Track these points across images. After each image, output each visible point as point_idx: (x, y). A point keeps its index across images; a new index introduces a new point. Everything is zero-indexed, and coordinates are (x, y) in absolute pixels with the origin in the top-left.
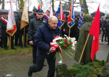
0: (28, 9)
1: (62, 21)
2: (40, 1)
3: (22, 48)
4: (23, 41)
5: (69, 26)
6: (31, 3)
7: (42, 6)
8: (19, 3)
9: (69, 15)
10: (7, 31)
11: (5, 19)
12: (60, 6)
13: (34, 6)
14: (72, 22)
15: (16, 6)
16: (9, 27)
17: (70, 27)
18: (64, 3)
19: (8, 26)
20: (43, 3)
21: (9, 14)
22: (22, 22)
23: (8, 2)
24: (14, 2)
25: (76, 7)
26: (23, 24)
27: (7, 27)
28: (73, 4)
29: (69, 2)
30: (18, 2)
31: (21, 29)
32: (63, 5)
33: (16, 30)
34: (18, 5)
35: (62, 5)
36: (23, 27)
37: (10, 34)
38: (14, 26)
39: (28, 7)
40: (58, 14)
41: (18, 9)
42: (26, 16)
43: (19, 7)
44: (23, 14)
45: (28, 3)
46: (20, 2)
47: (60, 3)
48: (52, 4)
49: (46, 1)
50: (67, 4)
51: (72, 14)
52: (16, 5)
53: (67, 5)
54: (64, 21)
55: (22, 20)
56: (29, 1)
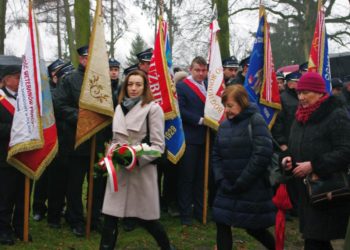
0: (112, 51)
1: (269, 108)
2: (165, 16)
3: (82, 235)
4: (84, 202)
6: (125, 22)
7: (175, 36)
8: (68, 23)
10: (10, 153)
12: (260, 34)
13: (138, 39)
15: (56, 38)
16: (18, 135)
18: (275, 22)
19: (17, 130)
20: (176, 25)
21: (23, 75)
22: (81, 113)
23: (19, 22)
24: (46, 21)
25: (332, 37)
26: (86, 120)
27: (12, 134)
29: (296, 14)
30: (64, 19)
32: (272, 31)
33: (55, 149)
34: (64, 33)
36: (88, 136)
37: (23, 168)
38: (46, 133)
39: (112, 44)
40: (257, 75)
41: (66, 49)
42: (100, 87)
43: (68, 42)
44: (89, 76)
45: (112, 26)
47: (263, 20)
49: (189, 13)
50: (291, 25)
52: (58, 34)
53: (289, 32)
54: (278, 106)
55: (84, 105)
56: (112, 16)
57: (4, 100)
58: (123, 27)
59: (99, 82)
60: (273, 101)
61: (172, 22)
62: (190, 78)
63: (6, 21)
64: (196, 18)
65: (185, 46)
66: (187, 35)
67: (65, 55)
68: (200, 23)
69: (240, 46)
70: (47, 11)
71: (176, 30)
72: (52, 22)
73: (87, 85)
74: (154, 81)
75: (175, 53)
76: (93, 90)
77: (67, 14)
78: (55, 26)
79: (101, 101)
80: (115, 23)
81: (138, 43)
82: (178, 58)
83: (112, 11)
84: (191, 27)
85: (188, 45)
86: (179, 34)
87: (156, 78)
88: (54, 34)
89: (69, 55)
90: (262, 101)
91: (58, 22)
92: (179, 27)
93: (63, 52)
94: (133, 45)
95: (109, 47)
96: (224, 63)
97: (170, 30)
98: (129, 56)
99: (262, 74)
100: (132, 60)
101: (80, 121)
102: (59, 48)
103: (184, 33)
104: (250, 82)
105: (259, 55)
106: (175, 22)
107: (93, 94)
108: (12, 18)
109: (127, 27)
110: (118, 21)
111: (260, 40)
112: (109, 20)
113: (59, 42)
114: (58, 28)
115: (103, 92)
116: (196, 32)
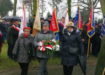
0: (42, 15)
2: (55, 7)
5: (88, 35)
7: (58, 12)
8: (31, 8)
9: (89, 23)
12: (78, 12)
13: (49, 12)
14: (93, 31)
17: (90, 37)
18: (83, 9)
20: (58, 9)
21: (22, 21)
23: (20, 8)
24: (26, 8)
25: (97, 12)
26: (34, 32)
28: (94, 9)
29: (88, 7)
30: (31, 7)
32: (82, 11)
35: (80, 11)
39: (42, 14)
41: (31, 15)
42: (38, 24)
43: (31, 13)
44: (35, 21)
46: (33, 8)
48: (67, 10)
49: (61, 6)
50: (86, 9)
51: (93, 21)
52: (29, 11)
53: (86, 11)
54: (82, 29)
55: (34, 28)
56: (42, 7)
58: (45, 10)
60: (81, 28)
61: (57, 8)
62: (61, 22)
63: (16, 8)
64: (63, 7)
66: (61, 12)
67: (31, 16)
68: (64, 9)
70: (26, 6)
71: (58, 10)
73: (35, 24)
75: (58, 16)
77: (31, 6)
78: (28, 9)
79: (38, 28)
81: (49, 14)
83: (42, 6)
85: (61, 14)
87: (54, 22)
91: (29, 8)
93: (30, 16)
94: (47, 14)
96: (69, 19)
98: (46, 17)
99: (78, 21)
103: (60, 11)
105: (77, 17)
107: (36, 26)
108: (18, 7)
109: (46, 10)
110: (44, 8)
111: (78, 13)
112: (42, 8)
113: (29, 13)
114: (29, 10)
115: (39, 25)
116: (63, 11)
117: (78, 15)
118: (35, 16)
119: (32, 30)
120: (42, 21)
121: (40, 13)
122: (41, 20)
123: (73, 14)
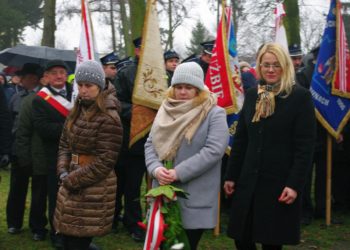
0: (171, 39)
1: (345, 100)
6: (184, 9)
7: (240, 22)
8: (122, 11)
11: (55, 93)
12: (331, 17)
13: (199, 26)
15: (110, 27)
22: (135, 110)
23: (70, 12)
24: (99, 10)
26: (140, 117)
30: (118, 7)
31: (131, 144)
34: (118, 23)
35: (342, 12)
39: (170, 32)
40: (328, 63)
41: (121, 40)
42: (154, 80)
43: (123, 32)
44: (142, 69)
45: (170, 13)
46: (128, 7)
52: (112, 24)
55: (137, 100)
56: (170, 2)
57: (51, 98)
58: (182, 14)
59: (153, 76)
60: (348, 90)
61: (236, 6)
63: (56, 11)
65: (251, 32)
66: (253, 20)
67: (120, 45)
68: (268, 6)
69: (313, 30)
71: (240, 15)
72: (105, 11)
73: (140, 79)
74: (215, 73)
75: (240, 41)
76: (147, 83)
77: (121, 2)
78: (108, 15)
79: (156, 96)
80: (173, 9)
81: (199, 32)
82: (243, 46)
84: (257, 11)
85: (255, 31)
86: (244, 19)
87: (217, 69)
88: (107, 23)
89: (124, 45)
90: (334, 91)
91: (111, 11)
92: (245, 12)
93: (118, 43)
94: (194, 33)
95: (167, 36)
97: (234, 15)
98: (189, 45)
99: (334, 61)
100: (193, 49)
101: (134, 117)
102: (114, 39)
104: (320, 71)
105: (329, 41)
106: (239, 6)
107: (147, 88)
108: (63, 8)
109: (186, 14)
110: (177, 7)
111: (332, 23)
112: (167, 6)
113: (113, 32)
114: (112, 17)
115: (158, 86)
116: (262, 16)
117: (331, 33)
118: (138, 43)
119: (130, 108)
120: (170, 64)
121: (162, 31)
122: (166, 60)
123: (309, 30)
